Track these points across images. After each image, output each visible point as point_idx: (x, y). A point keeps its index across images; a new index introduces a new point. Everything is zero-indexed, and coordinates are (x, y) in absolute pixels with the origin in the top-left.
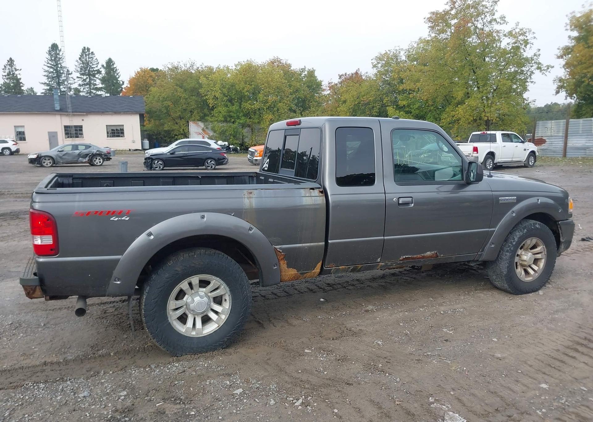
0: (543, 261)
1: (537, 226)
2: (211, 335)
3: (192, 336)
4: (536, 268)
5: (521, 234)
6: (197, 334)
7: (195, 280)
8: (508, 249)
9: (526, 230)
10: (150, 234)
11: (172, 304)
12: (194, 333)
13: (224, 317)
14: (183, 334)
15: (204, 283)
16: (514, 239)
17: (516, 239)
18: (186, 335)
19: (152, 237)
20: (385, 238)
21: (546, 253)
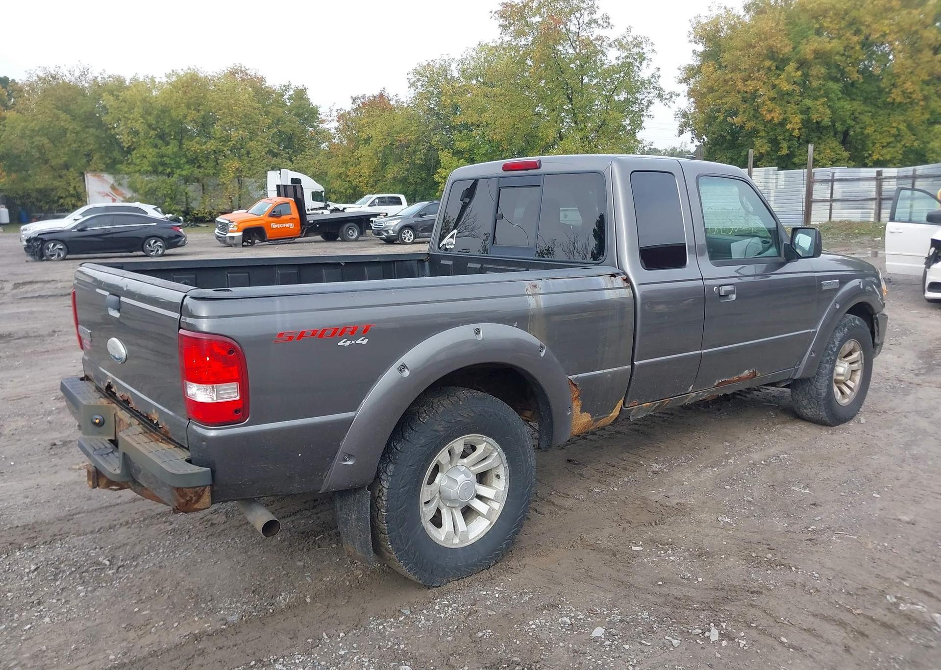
0: (859, 373)
1: (857, 322)
2: (482, 541)
3: (454, 547)
4: (852, 385)
5: (842, 334)
6: (461, 541)
7: (458, 445)
8: (828, 358)
9: (846, 329)
10: (403, 368)
11: (425, 493)
12: (456, 541)
13: (498, 507)
14: (440, 544)
16: (834, 343)
17: (837, 343)
18: (445, 545)
19: (406, 373)
20: (703, 351)
21: (863, 362)
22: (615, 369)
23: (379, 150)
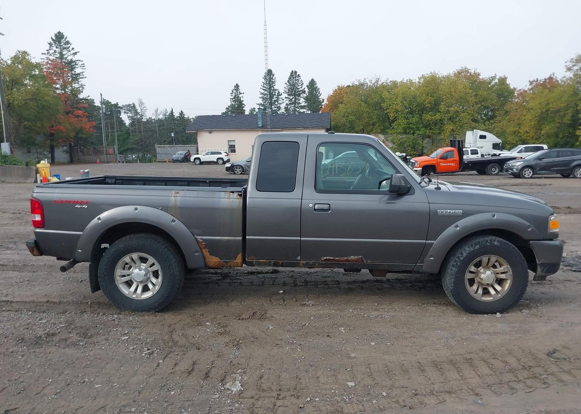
0: (509, 282)
1: (496, 243)
2: (146, 300)
3: (132, 298)
4: (498, 288)
5: (472, 249)
6: (136, 297)
7: (135, 256)
8: (455, 264)
9: (478, 246)
10: (99, 219)
11: (119, 271)
12: (134, 296)
13: (157, 287)
14: (126, 295)
15: (144, 260)
16: (462, 254)
17: (465, 255)
18: (128, 296)
19: (100, 221)
20: (302, 239)
21: (511, 274)
22: (230, 238)
23: (536, 115)
